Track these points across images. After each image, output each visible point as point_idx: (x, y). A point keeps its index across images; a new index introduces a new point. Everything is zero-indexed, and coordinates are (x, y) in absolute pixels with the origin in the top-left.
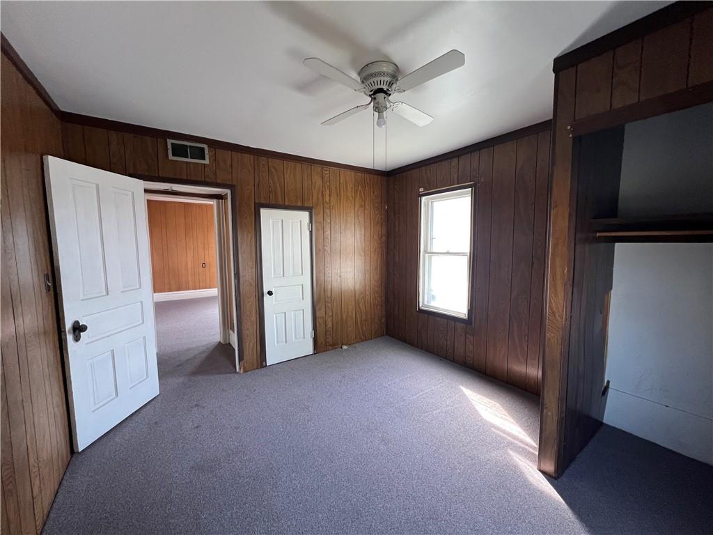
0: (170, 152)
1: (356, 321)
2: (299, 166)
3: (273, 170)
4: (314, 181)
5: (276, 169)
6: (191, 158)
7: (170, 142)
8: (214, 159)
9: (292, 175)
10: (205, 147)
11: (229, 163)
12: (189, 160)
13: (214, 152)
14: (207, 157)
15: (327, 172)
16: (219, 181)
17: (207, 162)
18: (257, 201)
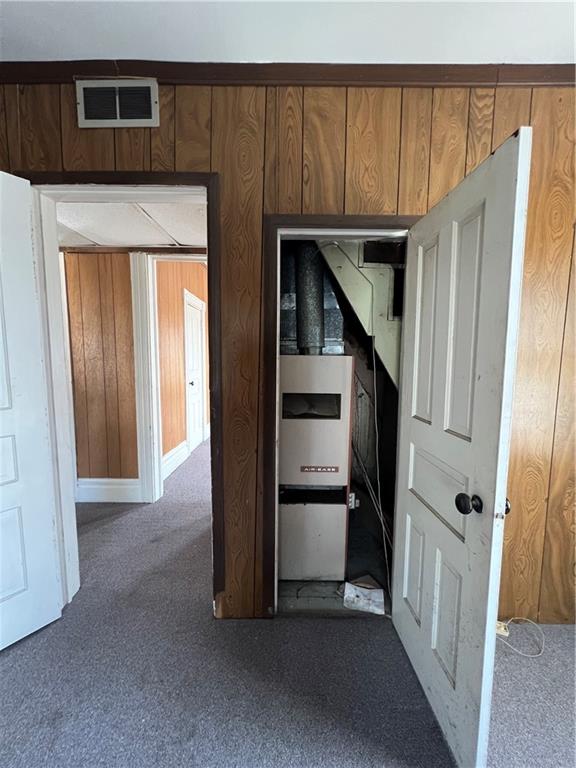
0: (81, 109)
1: (546, 566)
2: (392, 95)
3: (316, 120)
4: (437, 137)
5: (322, 116)
6: (122, 117)
7: (81, 85)
8: (172, 111)
9: (370, 128)
10: (152, 83)
11: (204, 117)
12: (118, 123)
13: (171, 95)
14: (155, 109)
15: (489, 101)
16: (181, 167)
17: (154, 122)
18: (270, 211)
